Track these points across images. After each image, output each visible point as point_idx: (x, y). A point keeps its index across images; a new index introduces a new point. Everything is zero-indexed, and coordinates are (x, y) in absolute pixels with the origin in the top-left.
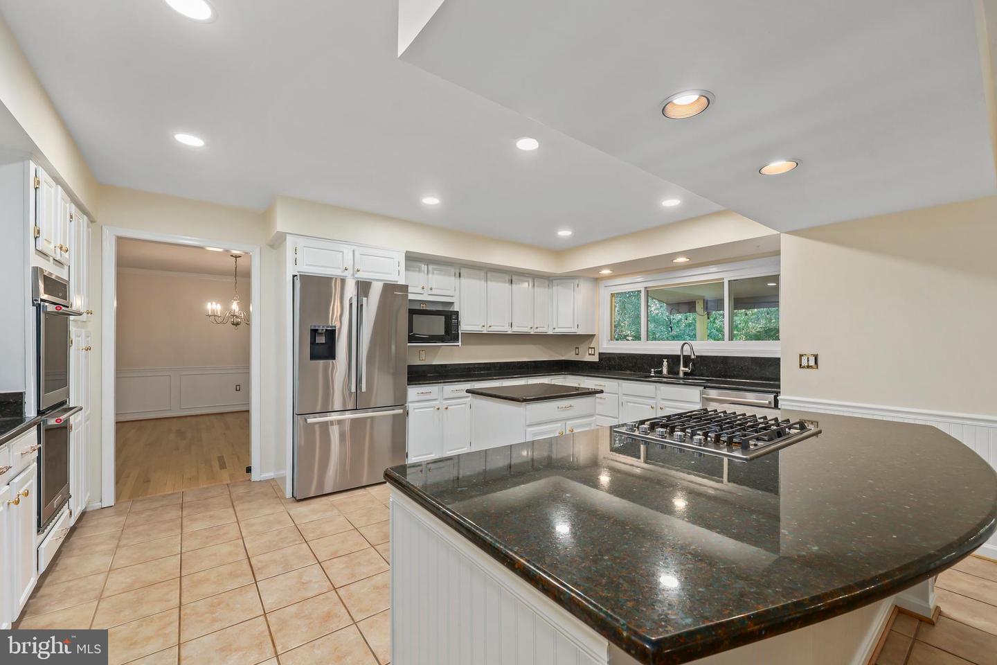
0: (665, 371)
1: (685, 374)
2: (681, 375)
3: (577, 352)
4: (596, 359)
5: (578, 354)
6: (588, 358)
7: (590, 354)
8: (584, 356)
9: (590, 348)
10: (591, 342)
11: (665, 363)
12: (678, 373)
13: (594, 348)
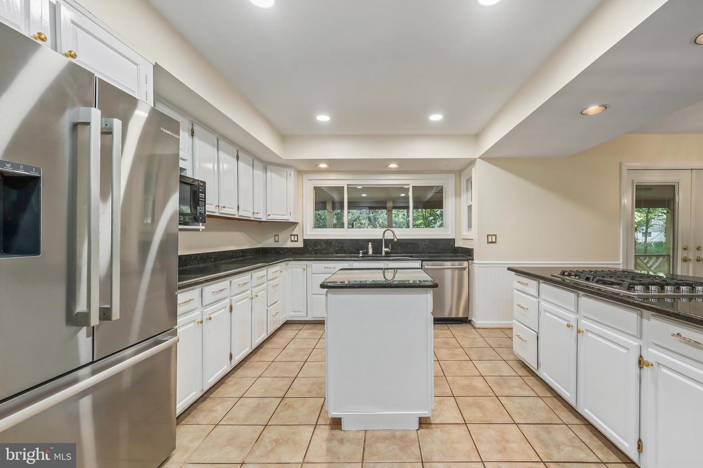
0: (370, 251)
1: (386, 253)
2: (384, 254)
3: (277, 239)
4: (300, 244)
5: (278, 241)
6: (289, 245)
7: (292, 241)
8: (286, 242)
9: (291, 235)
10: (294, 230)
11: (370, 246)
12: (381, 253)
13: (297, 235)
